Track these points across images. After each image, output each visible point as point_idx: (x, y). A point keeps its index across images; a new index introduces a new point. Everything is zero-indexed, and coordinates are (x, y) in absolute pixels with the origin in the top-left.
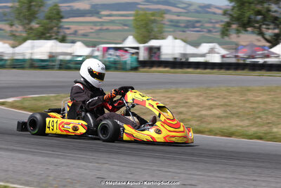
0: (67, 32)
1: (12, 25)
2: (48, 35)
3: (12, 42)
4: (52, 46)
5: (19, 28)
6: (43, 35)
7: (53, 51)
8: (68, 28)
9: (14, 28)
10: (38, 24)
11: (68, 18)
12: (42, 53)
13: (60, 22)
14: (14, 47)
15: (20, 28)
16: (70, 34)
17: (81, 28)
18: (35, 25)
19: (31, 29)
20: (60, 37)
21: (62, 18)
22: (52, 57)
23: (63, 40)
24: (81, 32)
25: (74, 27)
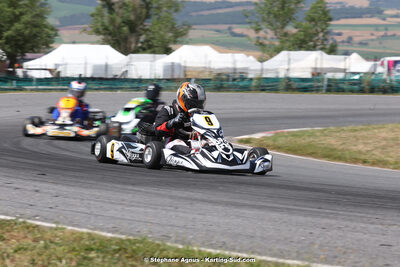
0: (338, 39)
1: (257, 30)
2: (311, 43)
3: (259, 53)
4: (316, 59)
5: (268, 35)
6: (303, 44)
7: (319, 66)
8: (339, 34)
9: (262, 33)
10: (296, 28)
11: (338, 19)
12: (303, 70)
13: (328, 25)
14: (262, 60)
15: (271, 34)
16: (343, 42)
17: (357, 33)
18: (291, 29)
19: (286, 34)
20: (328, 47)
21: (330, 19)
22: (317, 74)
23: (332, 51)
24: (357, 39)
25: (347, 33)
